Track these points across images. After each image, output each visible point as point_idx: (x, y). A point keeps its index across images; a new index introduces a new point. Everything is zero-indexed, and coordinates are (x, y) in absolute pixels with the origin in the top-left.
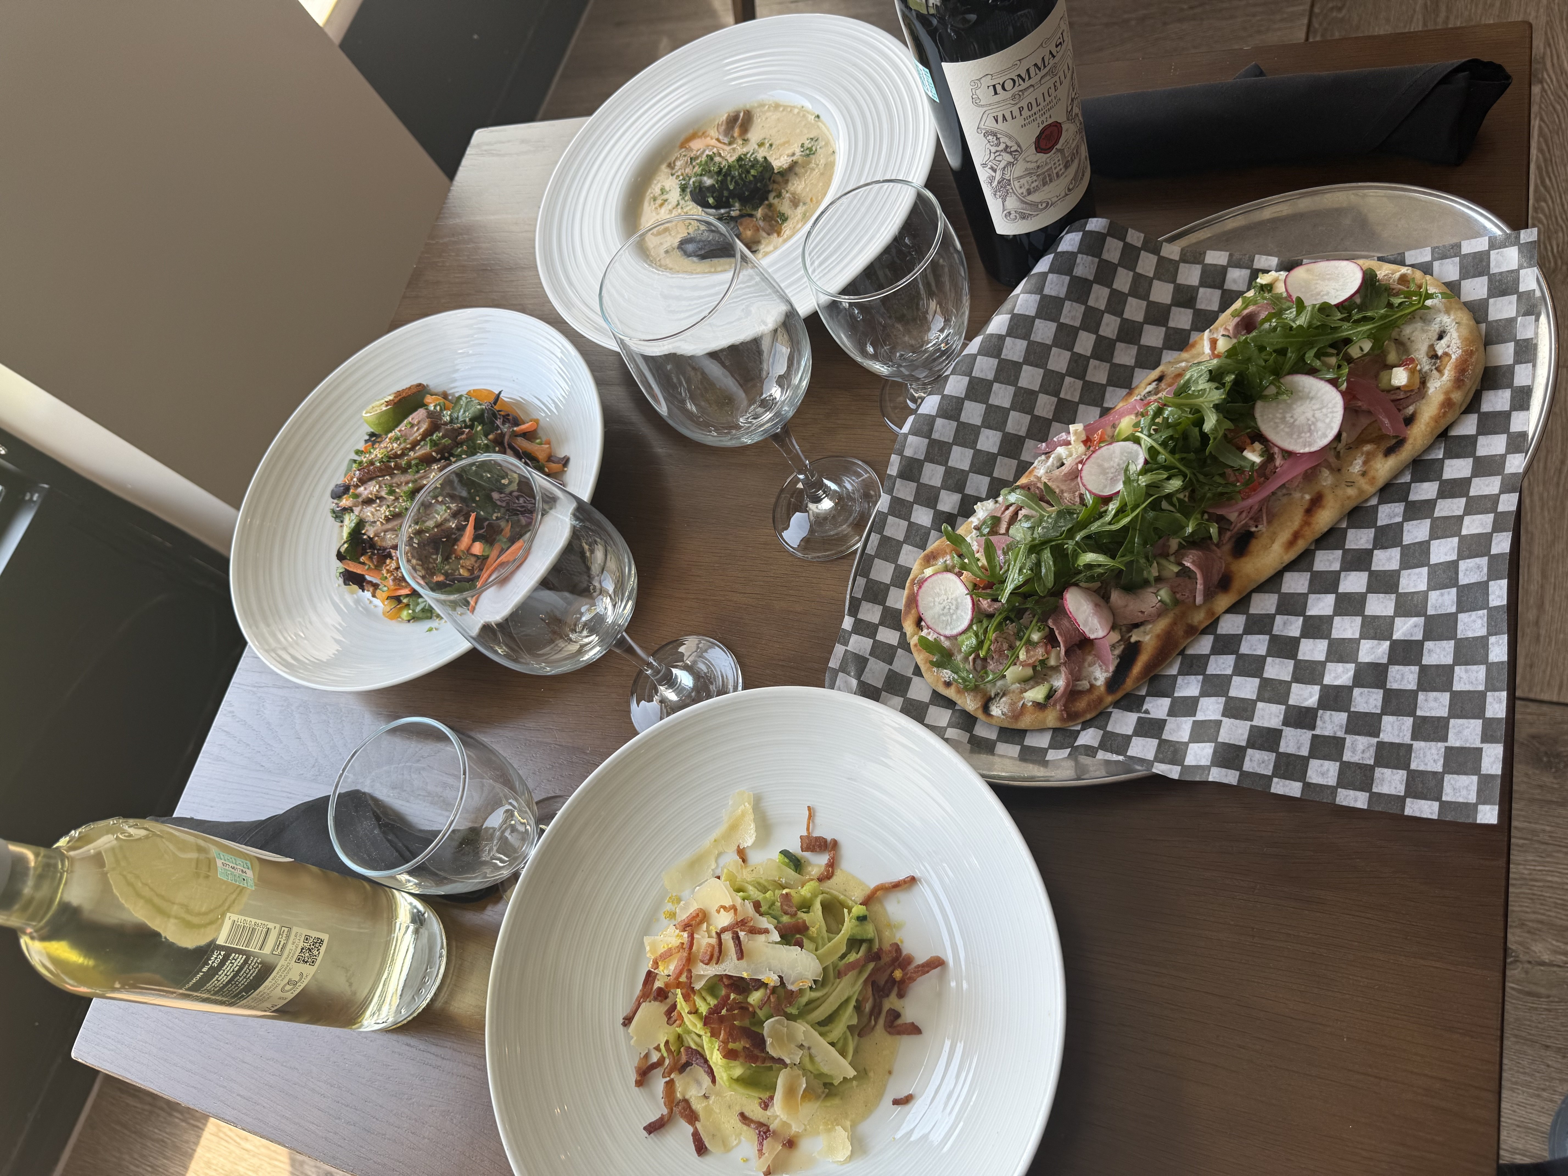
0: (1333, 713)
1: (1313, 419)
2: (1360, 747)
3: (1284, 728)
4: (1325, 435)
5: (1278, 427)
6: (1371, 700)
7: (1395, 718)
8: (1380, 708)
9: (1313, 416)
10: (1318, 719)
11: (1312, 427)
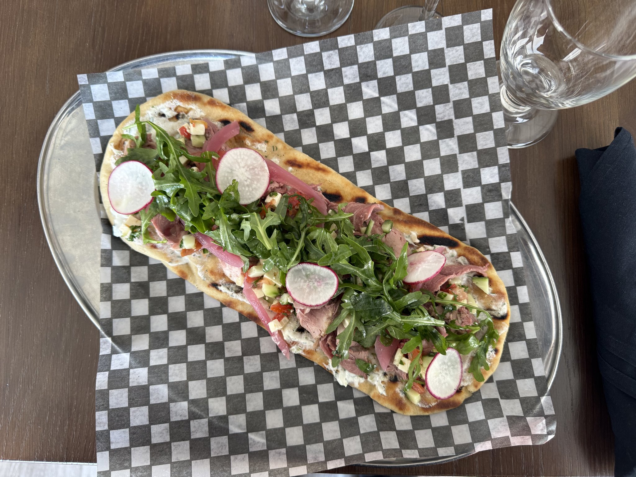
0: (436, 113)
1: (246, 167)
2: (457, 91)
3: (455, 135)
4: (255, 159)
5: (255, 188)
6: (424, 95)
7: (432, 80)
8: (427, 90)
9: (244, 167)
10: (443, 120)
11: (251, 167)
